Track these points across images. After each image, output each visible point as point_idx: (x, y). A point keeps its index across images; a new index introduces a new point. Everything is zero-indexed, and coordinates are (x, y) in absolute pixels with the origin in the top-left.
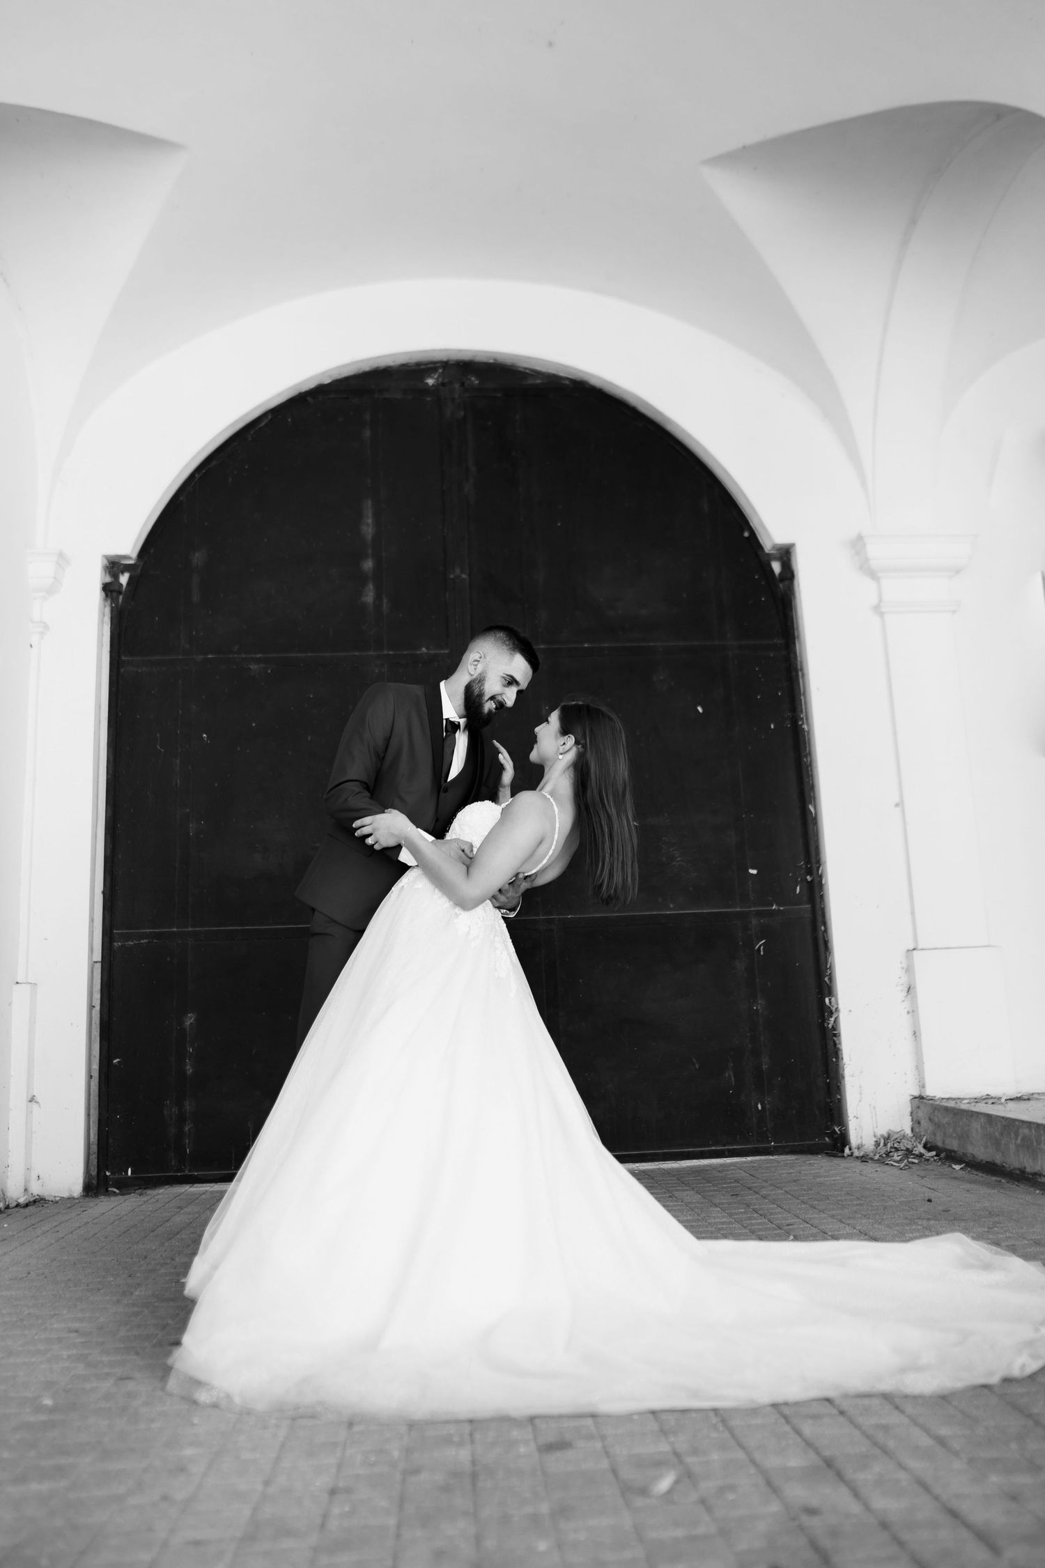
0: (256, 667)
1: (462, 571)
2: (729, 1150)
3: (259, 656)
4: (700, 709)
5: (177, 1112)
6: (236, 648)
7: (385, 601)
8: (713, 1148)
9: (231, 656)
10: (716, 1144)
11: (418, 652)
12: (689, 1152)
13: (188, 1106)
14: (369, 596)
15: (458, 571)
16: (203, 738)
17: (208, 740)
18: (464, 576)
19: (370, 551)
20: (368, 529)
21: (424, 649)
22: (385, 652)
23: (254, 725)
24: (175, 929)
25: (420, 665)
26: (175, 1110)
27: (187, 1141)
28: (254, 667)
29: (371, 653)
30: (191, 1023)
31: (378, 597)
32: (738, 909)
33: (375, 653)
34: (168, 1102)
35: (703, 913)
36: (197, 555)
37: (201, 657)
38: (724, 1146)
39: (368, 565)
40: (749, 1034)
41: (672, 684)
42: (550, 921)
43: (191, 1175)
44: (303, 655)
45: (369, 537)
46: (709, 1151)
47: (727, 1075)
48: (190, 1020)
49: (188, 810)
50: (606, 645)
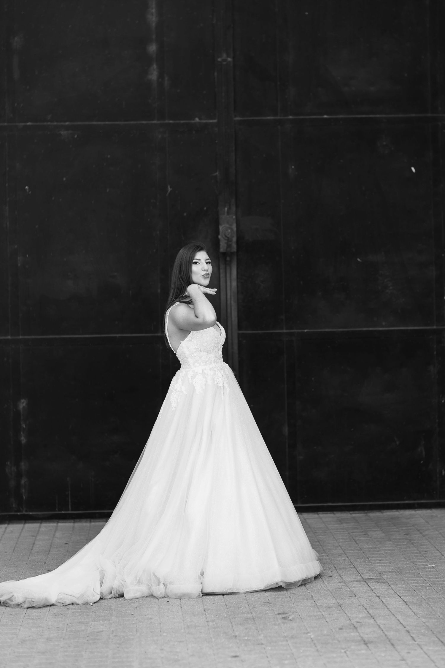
0: (65, 132)
1: (228, 56)
2: (418, 504)
3: (67, 123)
4: (413, 169)
5: (15, 470)
6: (49, 117)
7: (166, 78)
8: (407, 502)
9: (45, 123)
10: (409, 499)
11: (192, 122)
12: (388, 505)
13: (24, 466)
14: (154, 75)
15: (224, 56)
16: (25, 190)
17: (29, 191)
18: (229, 59)
19: (154, 37)
20: (153, 18)
21: (197, 120)
22: (167, 121)
23: (64, 179)
24: (9, 337)
25: (194, 132)
26: (14, 469)
27: (23, 491)
28: (63, 133)
29: (155, 122)
30: (24, 407)
31: (161, 76)
32: (435, 327)
33: (159, 122)
34: (9, 463)
35: (407, 330)
36: (16, 39)
37: (22, 124)
38: (415, 500)
39: (153, 48)
40: (437, 421)
41: (393, 149)
42: (291, 334)
43: (27, 515)
44: (102, 123)
45: (154, 25)
46: (404, 504)
47: (419, 450)
48: (23, 404)
49: (16, 246)
50: (341, 116)
